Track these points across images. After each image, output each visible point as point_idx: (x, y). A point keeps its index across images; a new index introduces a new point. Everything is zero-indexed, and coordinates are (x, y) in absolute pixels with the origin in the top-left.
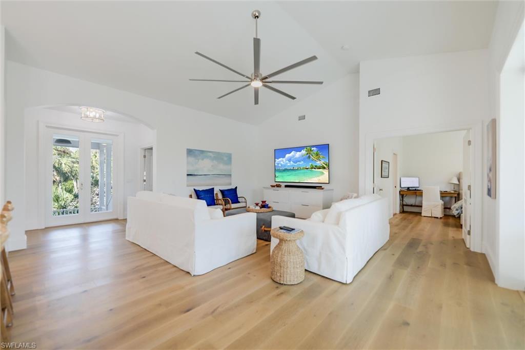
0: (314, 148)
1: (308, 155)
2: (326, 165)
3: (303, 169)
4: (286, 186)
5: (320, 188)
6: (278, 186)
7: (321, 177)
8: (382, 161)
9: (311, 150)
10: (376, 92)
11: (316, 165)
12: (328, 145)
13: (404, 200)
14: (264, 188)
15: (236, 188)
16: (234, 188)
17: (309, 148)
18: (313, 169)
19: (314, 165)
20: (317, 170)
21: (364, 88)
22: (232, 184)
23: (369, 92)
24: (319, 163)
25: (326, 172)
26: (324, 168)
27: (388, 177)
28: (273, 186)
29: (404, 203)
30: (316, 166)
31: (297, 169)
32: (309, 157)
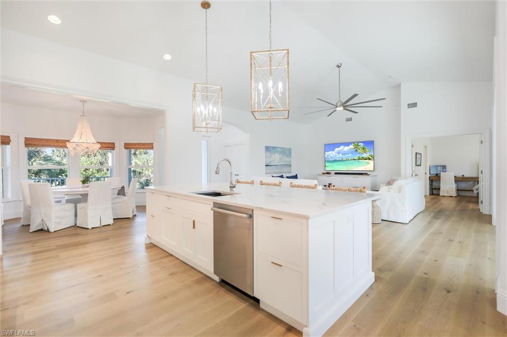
0: (361, 144)
1: (355, 149)
2: (371, 157)
3: (351, 160)
4: (336, 173)
5: (366, 174)
6: (328, 173)
7: (368, 166)
8: (416, 153)
9: (358, 145)
10: (414, 105)
11: (362, 156)
12: (373, 141)
13: (433, 184)
14: (318, 175)
15: (296, 175)
16: (295, 175)
17: (356, 144)
18: (360, 160)
19: (361, 157)
20: (363, 161)
21: (404, 102)
22: (292, 172)
23: (408, 105)
24: (365, 156)
25: (371, 162)
26: (370, 159)
27: (421, 165)
28: (323, 173)
29: (433, 187)
30: (363, 158)
31: (346, 160)
32: (357, 150)
